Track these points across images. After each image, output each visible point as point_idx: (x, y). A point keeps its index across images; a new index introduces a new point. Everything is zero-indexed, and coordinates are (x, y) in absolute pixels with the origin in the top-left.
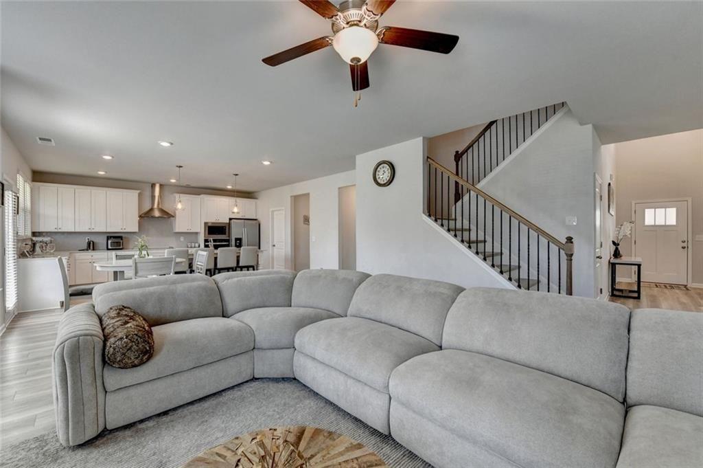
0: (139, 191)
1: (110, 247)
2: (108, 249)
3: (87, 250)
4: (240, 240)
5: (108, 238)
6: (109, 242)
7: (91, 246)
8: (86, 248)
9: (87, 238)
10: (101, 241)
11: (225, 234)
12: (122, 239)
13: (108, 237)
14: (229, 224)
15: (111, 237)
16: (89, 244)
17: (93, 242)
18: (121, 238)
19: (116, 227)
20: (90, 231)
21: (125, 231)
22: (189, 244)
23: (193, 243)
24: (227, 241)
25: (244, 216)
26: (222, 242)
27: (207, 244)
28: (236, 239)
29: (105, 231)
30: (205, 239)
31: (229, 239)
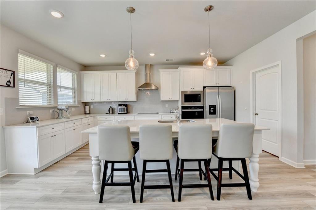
0: (135, 71)
1: (119, 112)
2: (118, 114)
4: (214, 107)
5: (119, 106)
7: (111, 111)
8: (108, 112)
11: (200, 101)
14: (204, 92)
16: (109, 109)
17: (112, 108)
19: (122, 98)
21: (127, 100)
22: (171, 110)
23: (174, 109)
24: (202, 107)
25: (218, 84)
26: (197, 109)
27: (183, 110)
28: (210, 106)
29: (116, 101)
30: (182, 106)
31: (204, 106)
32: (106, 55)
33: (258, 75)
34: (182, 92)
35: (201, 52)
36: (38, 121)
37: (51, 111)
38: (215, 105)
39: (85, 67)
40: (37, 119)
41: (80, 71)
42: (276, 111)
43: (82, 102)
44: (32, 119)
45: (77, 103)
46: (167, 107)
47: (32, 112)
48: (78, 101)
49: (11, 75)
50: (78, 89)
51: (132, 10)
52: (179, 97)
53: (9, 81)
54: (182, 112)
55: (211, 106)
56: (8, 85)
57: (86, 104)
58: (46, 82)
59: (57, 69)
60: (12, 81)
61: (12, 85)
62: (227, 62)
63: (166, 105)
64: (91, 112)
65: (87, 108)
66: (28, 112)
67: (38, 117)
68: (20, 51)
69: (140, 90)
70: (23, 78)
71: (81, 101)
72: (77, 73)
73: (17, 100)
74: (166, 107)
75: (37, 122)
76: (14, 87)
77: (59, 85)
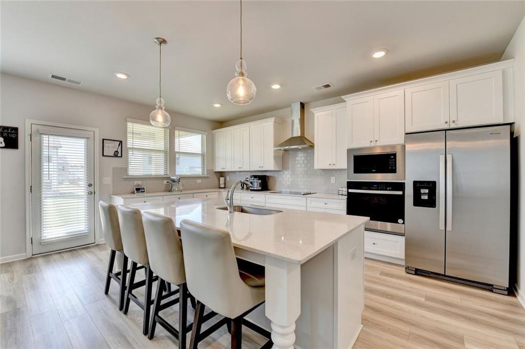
2: (251, 190)
4: (432, 186)
11: (394, 171)
15: (253, 176)
22: (340, 189)
25: (454, 122)
26: (386, 190)
28: (415, 183)
29: (249, 170)
30: (348, 182)
32: (221, 104)
34: (349, 151)
36: (143, 192)
37: (165, 182)
38: (435, 183)
39: (221, 123)
40: (143, 190)
41: (213, 130)
43: (215, 172)
44: (138, 190)
45: (206, 173)
46: (334, 182)
47: (140, 182)
48: (207, 170)
49: (119, 145)
50: (209, 154)
51: (163, 42)
52: (343, 163)
53: (117, 151)
54: (349, 194)
55: (418, 185)
56: (116, 155)
57: (221, 174)
58: (163, 149)
59: (176, 132)
60: (119, 151)
61: (119, 155)
63: (332, 178)
64: (227, 185)
65: (222, 179)
66: (136, 182)
67: (145, 188)
68: (128, 119)
69: (286, 150)
70: (131, 146)
71: (213, 170)
72: (207, 133)
73: (126, 169)
74: (332, 182)
75: (142, 194)
76: (121, 156)
77: (178, 151)
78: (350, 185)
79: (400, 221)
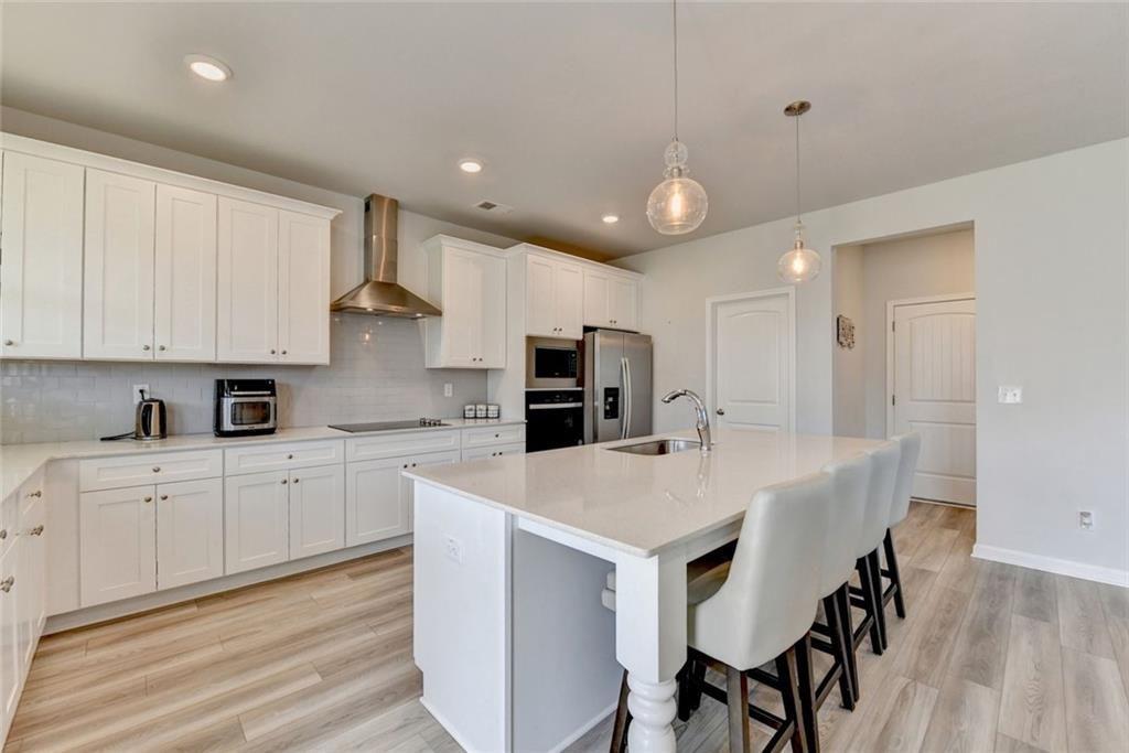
0: (335, 212)
1: (228, 426)
2: (220, 433)
3: (137, 437)
4: (615, 393)
5: (221, 389)
6: (228, 402)
7: (154, 421)
8: (132, 428)
9: (137, 388)
10: (193, 399)
11: (569, 375)
12: (273, 394)
13: (220, 384)
14: (584, 344)
15: (232, 383)
16: (145, 411)
17: (162, 405)
18: (268, 386)
19: (248, 348)
20: (148, 357)
21: (282, 360)
22: (469, 407)
23: (481, 403)
24: (578, 396)
25: (615, 322)
26: (568, 402)
27: (532, 407)
28: (606, 390)
30: (527, 393)
31: (582, 392)
33: (722, 312)
34: (530, 339)
35: (608, 213)
38: (617, 389)
42: (774, 402)
46: (450, 395)
54: (529, 414)
55: (607, 393)
62: (631, 257)
63: (446, 385)
74: (446, 395)
78: (531, 397)
79: (580, 442)
